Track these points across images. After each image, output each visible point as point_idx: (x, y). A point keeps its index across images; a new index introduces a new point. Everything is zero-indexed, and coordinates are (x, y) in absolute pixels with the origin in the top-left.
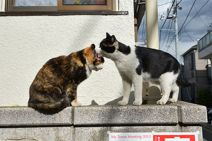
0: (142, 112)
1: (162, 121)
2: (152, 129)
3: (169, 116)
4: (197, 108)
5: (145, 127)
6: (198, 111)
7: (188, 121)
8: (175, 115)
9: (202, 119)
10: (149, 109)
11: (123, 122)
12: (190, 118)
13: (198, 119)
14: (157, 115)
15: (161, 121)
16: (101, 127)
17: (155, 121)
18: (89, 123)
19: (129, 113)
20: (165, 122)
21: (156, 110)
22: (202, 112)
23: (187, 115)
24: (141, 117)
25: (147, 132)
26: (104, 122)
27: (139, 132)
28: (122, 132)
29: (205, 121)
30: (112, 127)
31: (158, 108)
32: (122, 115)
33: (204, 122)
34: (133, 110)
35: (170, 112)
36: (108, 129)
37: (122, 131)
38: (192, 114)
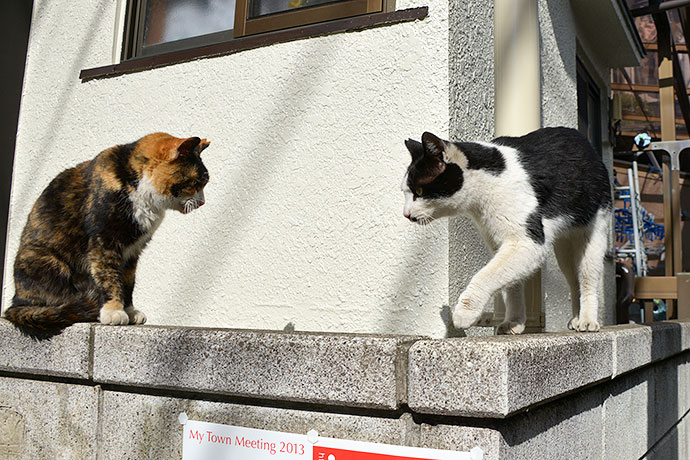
0: (268, 353)
1: (333, 392)
2: (312, 423)
3: (358, 376)
4: (464, 352)
5: (291, 411)
6: (469, 364)
7: (427, 404)
8: (380, 375)
9: (484, 399)
10: (292, 345)
11: (212, 386)
12: (437, 388)
13: (466, 396)
14: (319, 370)
15: (330, 395)
16: (164, 398)
17: (311, 394)
18: (125, 379)
19: (231, 355)
20: (343, 398)
21: (315, 350)
22: (483, 369)
23: (426, 376)
24: (266, 374)
25: (296, 432)
26: (160, 381)
27: (270, 429)
28: (219, 422)
29: (494, 405)
30: (193, 402)
31: (322, 343)
32: (209, 363)
33: (491, 409)
34: (241, 344)
35: (365, 363)
36: (181, 406)
37: (219, 419)
38: (445, 374)
